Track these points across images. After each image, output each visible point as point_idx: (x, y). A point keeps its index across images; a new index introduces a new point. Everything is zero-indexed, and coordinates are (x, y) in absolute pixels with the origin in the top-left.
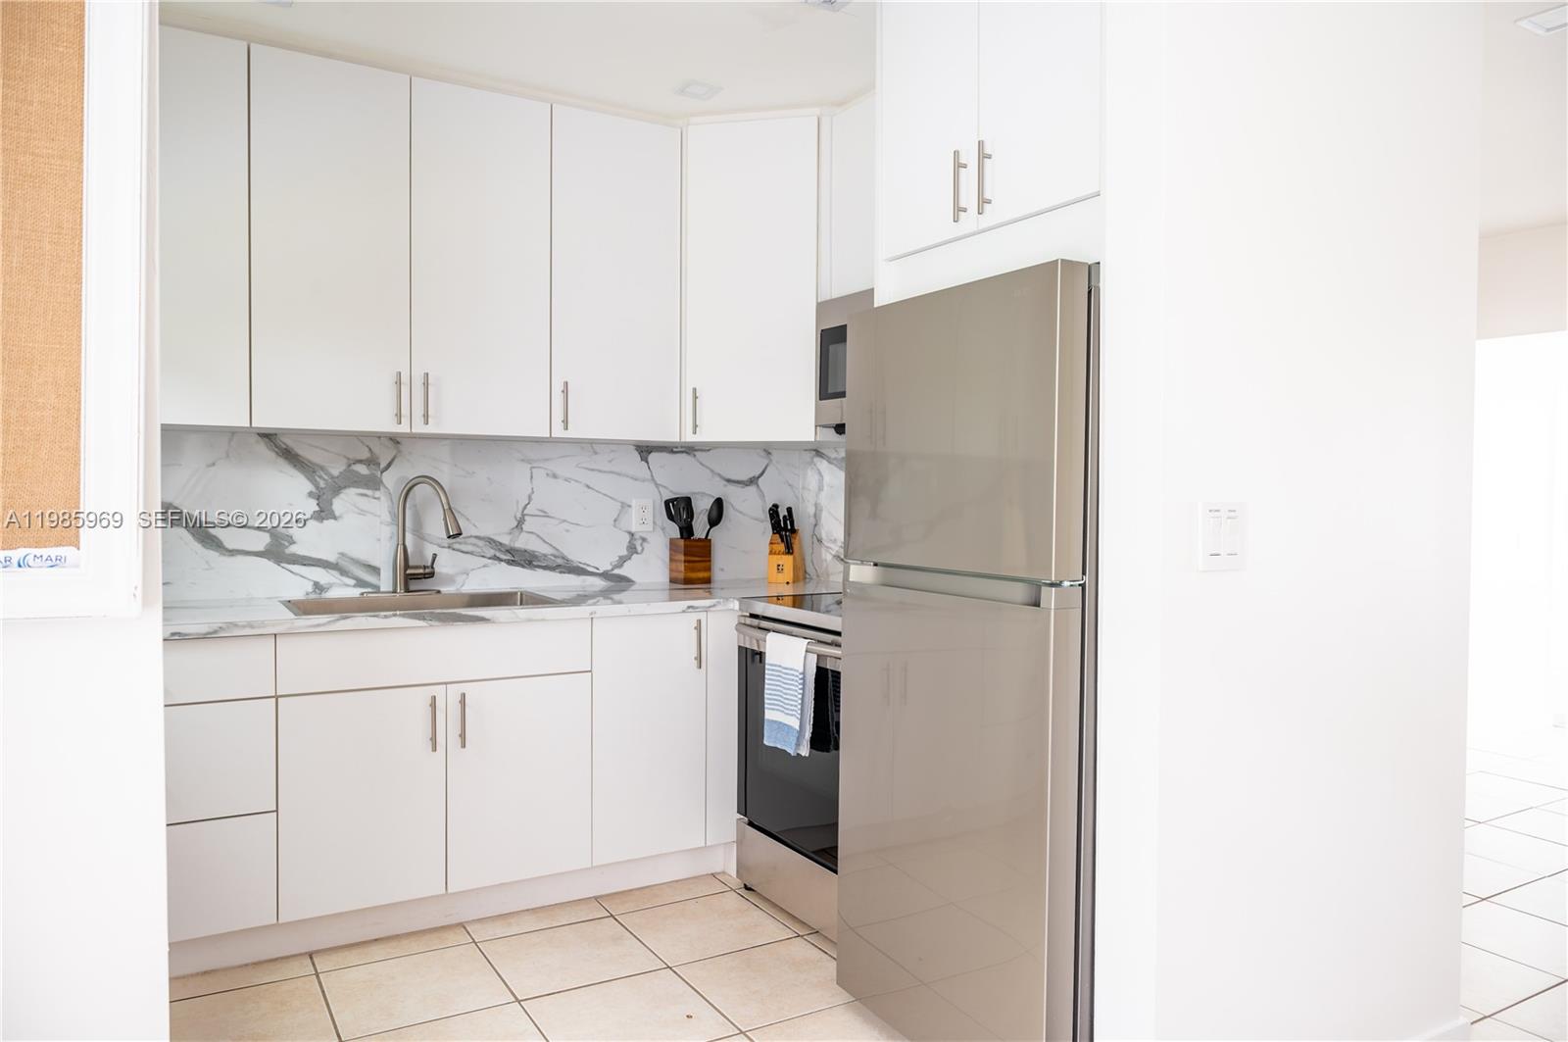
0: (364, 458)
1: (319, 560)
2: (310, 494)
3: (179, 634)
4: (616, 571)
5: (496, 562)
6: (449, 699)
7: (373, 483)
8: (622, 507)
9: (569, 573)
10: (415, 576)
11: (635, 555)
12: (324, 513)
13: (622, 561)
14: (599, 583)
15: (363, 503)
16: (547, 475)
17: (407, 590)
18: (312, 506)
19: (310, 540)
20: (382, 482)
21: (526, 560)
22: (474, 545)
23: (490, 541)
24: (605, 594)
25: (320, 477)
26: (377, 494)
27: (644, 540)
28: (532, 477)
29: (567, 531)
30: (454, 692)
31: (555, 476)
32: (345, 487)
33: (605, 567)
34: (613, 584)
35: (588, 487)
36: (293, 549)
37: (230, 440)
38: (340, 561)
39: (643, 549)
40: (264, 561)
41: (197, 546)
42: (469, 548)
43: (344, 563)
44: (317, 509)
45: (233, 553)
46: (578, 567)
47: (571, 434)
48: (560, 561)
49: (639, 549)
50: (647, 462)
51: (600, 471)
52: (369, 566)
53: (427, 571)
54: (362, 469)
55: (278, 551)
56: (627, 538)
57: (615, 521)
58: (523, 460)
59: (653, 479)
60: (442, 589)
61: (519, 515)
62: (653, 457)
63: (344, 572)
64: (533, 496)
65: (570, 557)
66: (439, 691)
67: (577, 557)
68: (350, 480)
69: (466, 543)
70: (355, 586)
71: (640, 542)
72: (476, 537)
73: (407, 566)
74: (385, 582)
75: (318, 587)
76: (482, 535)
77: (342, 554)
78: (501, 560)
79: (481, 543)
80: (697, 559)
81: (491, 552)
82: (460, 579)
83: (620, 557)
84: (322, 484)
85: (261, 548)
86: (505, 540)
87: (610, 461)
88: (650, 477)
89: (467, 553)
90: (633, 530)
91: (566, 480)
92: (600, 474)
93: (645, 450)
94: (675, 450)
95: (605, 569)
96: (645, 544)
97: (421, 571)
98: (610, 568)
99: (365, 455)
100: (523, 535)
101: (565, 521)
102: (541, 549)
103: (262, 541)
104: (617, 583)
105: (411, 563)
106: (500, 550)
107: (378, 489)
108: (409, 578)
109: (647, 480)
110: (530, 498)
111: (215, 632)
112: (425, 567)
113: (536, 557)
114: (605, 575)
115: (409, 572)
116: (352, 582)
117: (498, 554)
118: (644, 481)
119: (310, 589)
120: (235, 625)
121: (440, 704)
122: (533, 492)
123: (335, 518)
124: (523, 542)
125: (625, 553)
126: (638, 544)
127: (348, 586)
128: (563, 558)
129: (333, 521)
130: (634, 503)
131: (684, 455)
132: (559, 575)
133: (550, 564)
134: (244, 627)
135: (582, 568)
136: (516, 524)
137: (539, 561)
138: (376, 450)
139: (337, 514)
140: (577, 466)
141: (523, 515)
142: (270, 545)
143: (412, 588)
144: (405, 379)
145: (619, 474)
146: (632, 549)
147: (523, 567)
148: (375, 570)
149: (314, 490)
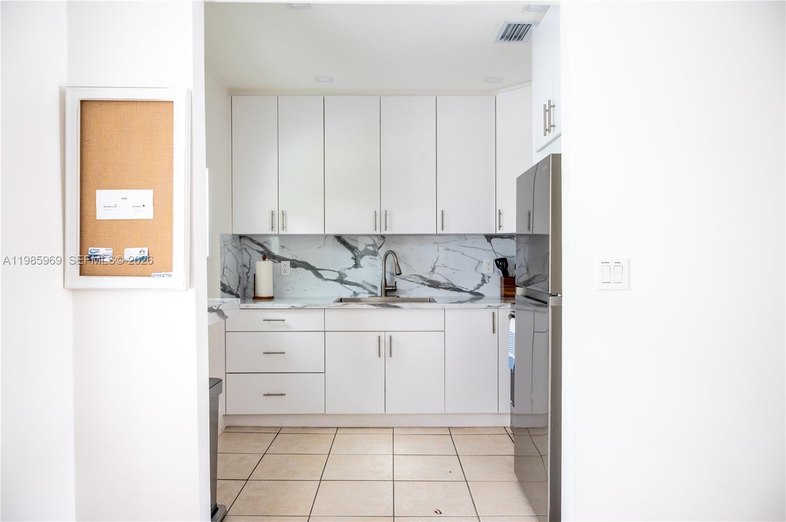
0: (371, 244)
1: (356, 283)
2: (352, 258)
3: (294, 307)
4: (476, 291)
5: (423, 285)
6: (385, 337)
7: (375, 254)
8: (479, 262)
9: (455, 291)
10: (390, 291)
11: (485, 284)
12: (357, 265)
13: (479, 286)
14: (469, 296)
15: (371, 261)
16: (445, 249)
17: (386, 296)
18: (353, 262)
19: (352, 275)
20: (378, 253)
21: (435, 285)
22: (414, 278)
23: (421, 277)
24: (472, 300)
25: (356, 251)
26: (376, 258)
27: (489, 277)
28: (438, 250)
29: (454, 273)
30: (388, 334)
31: (448, 250)
32: (365, 255)
33: (471, 289)
34: (474, 296)
35: (463, 254)
36: (346, 279)
37: (325, 239)
38: (363, 284)
39: (489, 281)
40: (336, 283)
41: (315, 277)
42: (412, 280)
43: (365, 285)
44: (355, 263)
45: (326, 280)
46: (459, 289)
47: (445, 232)
48: (450, 286)
49: (487, 281)
50: (490, 243)
51: (468, 247)
52: (373, 286)
53: (394, 288)
54: (371, 248)
55: (341, 280)
56: (481, 276)
57: (476, 269)
58: (434, 243)
59: (493, 250)
60: (400, 296)
61: (433, 267)
62: (493, 240)
63: (364, 288)
64: (439, 258)
65: (455, 284)
66: (382, 334)
67: (458, 284)
68: (367, 252)
69: (411, 278)
70: (368, 294)
71: (487, 278)
72: (415, 275)
73: (386, 286)
74: (379, 292)
75: (355, 293)
76: (417, 274)
77: (364, 281)
78: (425, 285)
79: (417, 278)
80: (510, 286)
81: (421, 281)
82: (409, 292)
83: (478, 285)
84: (356, 254)
85: (335, 278)
86: (427, 276)
87: (473, 243)
88: (491, 249)
89: (411, 281)
90: (484, 273)
91: (453, 251)
92: (468, 248)
93: (489, 237)
94: (504, 237)
95: (471, 290)
96: (489, 279)
97: (391, 288)
98: (473, 289)
99: (372, 243)
100: (435, 274)
101: (453, 269)
102: (442, 280)
103: (335, 276)
104: (477, 296)
105: (388, 285)
106: (425, 281)
107: (377, 256)
108: (386, 291)
109: (491, 251)
110: (437, 259)
111: (305, 307)
112: (393, 287)
113: (440, 284)
114: (471, 292)
115: (386, 288)
116: (368, 292)
117: (424, 282)
118: (489, 251)
119: (352, 294)
120: (311, 305)
121: (382, 339)
122: (439, 257)
123: (361, 267)
124: (435, 278)
125: (480, 283)
126: (486, 279)
127: (366, 293)
128: (452, 284)
129: (360, 268)
130: (484, 261)
131: (508, 239)
132: (450, 292)
133: (446, 287)
134: (314, 305)
135: (461, 289)
136: (431, 270)
137: (442, 285)
138: (376, 241)
139: (362, 266)
140: (458, 245)
141: (435, 266)
142: (339, 277)
143: (388, 295)
144: (378, 213)
145: (477, 248)
146: (484, 281)
147: (435, 288)
148: (376, 287)
149: (354, 256)
